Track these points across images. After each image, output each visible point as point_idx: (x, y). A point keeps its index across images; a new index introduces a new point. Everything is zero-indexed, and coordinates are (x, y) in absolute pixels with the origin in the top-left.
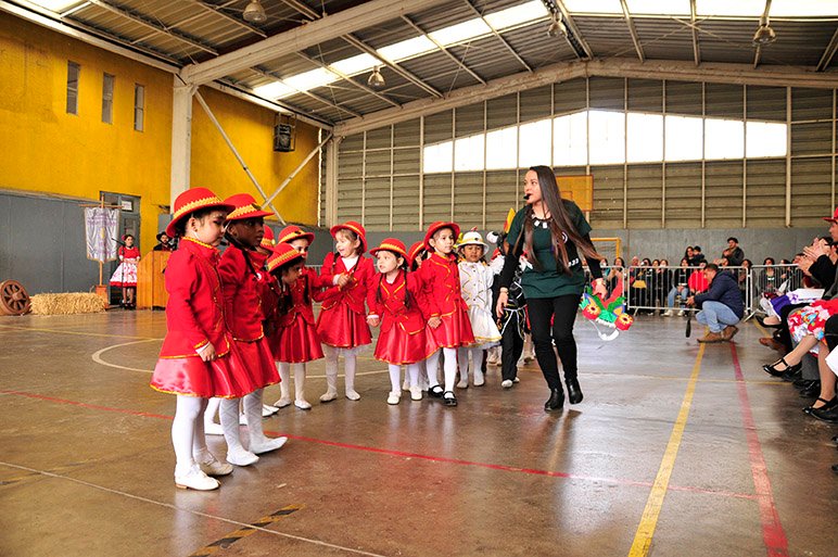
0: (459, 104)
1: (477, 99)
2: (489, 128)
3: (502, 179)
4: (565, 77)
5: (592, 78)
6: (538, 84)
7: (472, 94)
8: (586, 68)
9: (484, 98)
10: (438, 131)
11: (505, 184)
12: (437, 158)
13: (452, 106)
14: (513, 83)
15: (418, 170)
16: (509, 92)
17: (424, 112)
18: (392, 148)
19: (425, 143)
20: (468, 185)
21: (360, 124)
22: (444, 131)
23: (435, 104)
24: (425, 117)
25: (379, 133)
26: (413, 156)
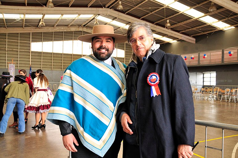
0: (45, 31)
1: (51, 31)
2: (54, 40)
3: (58, 56)
4: (77, 30)
5: (84, 32)
6: (69, 31)
7: (49, 29)
8: (83, 29)
9: (53, 31)
10: (37, 38)
12: (36, 47)
13: (43, 31)
14: (62, 29)
15: (30, 50)
16: (61, 31)
17: (32, 31)
18: (19, 41)
19: (32, 41)
20: (47, 56)
21: (5, 30)
22: (38, 39)
23: (36, 30)
24: (32, 33)
25: (13, 35)
26: (27, 45)
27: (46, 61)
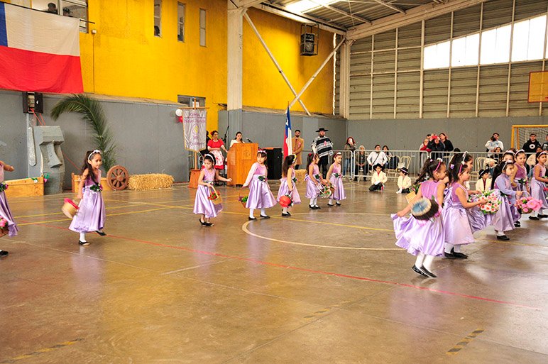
0: (457, 8)
1: (474, 3)
3: (495, 72)
9: (481, 0)
10: (438, 33)
11: (498, 76)
12: (436, 56)
13: (451, 9)
15: (419, 67)
17: (425, 16)
18: (396, 49)
19: (425, 43)
20: (463, 79)
21: (369, 29)
22: (441, 33)
23: (435, 9)
24: (425, 21)
25: (385, 36)
26: (415, 55)
27: (462, 91)
